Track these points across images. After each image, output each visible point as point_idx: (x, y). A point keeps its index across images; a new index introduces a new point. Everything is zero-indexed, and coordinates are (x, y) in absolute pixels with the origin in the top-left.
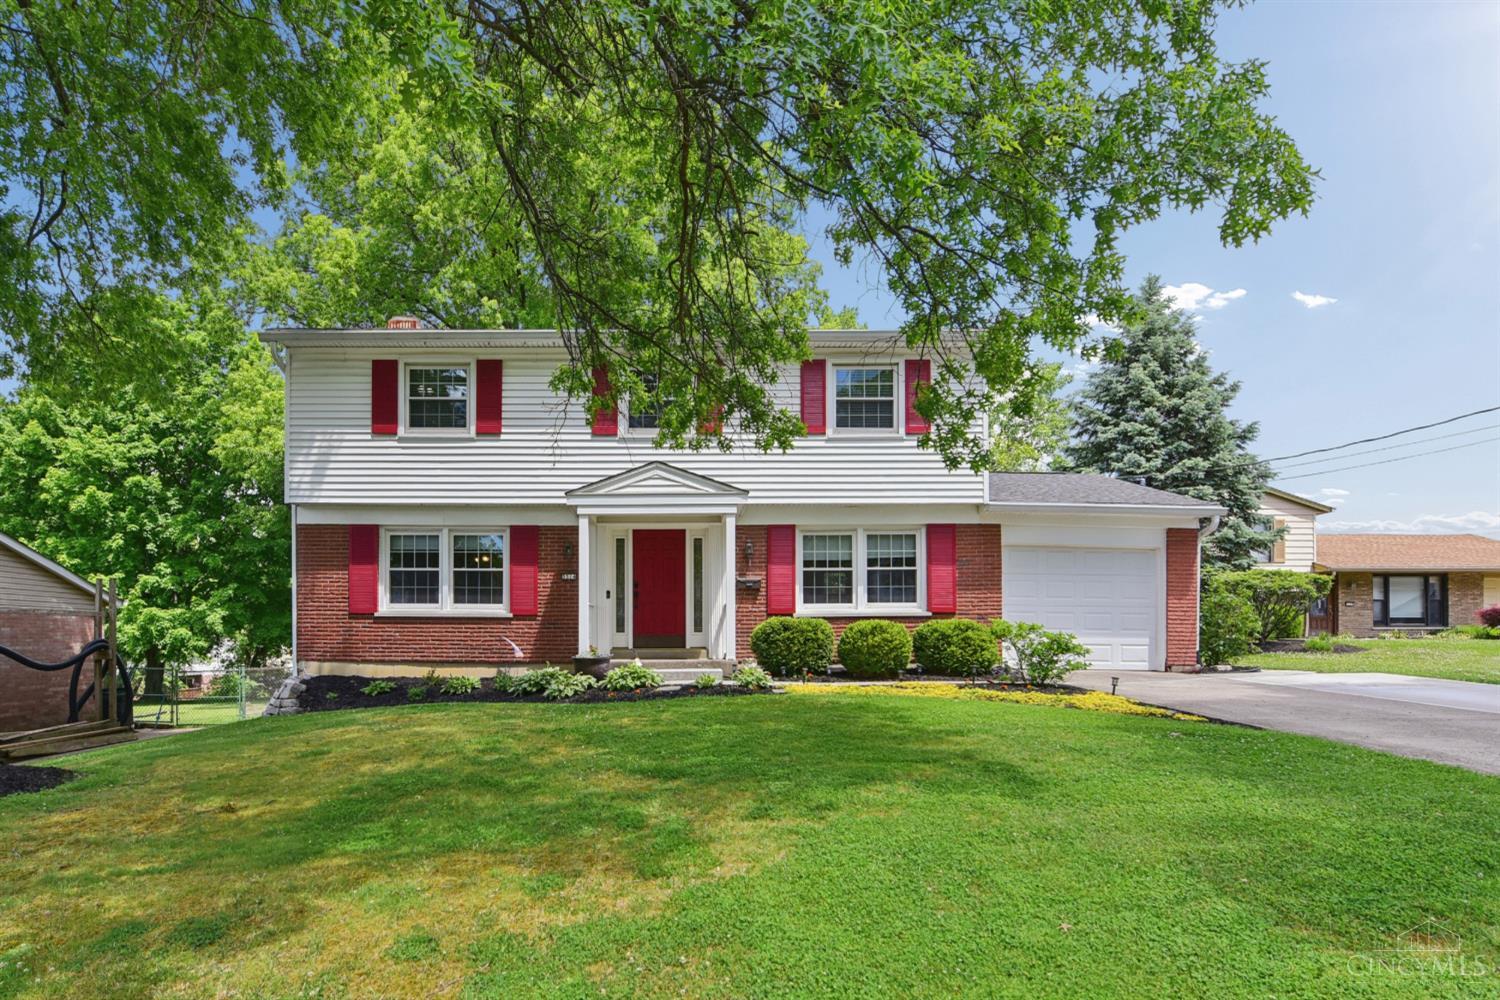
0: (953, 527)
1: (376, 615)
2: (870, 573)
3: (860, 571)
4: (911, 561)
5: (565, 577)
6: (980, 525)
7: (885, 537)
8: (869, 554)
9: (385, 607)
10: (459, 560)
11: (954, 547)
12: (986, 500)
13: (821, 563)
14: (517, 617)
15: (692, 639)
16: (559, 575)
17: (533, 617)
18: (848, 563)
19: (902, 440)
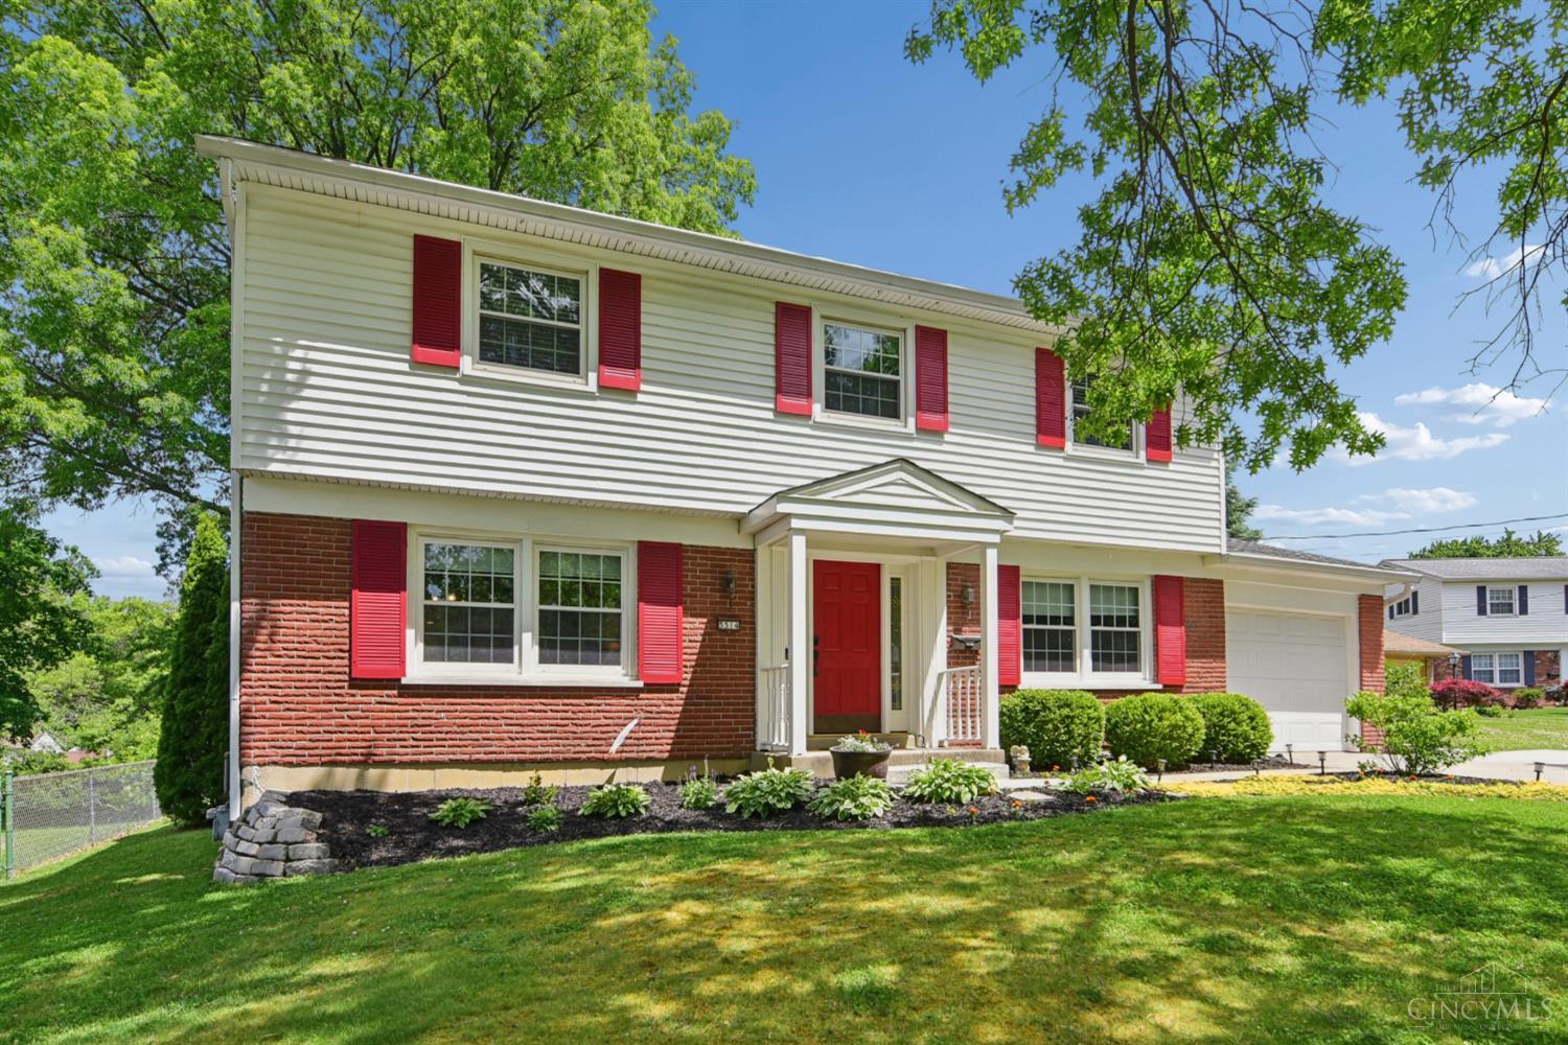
0: (1179, 580)
1: (404, 681)
2: (1094, 633)
3: (1083, 631)
4: (1134, 622)
5: (723, 625)
6: (1205, 580)
7: (1108, 589)
8: (1092, 609)
9: (419, 668)
10: (547, 592)
11: (1181, 607)
12: (1224, 551)
13: (1042, 620)
14: (650, 688)
15: (890, 719)
16: (714, 621)
17: (673, 688)
18: (1070, 620)
19: (1140, 466)
